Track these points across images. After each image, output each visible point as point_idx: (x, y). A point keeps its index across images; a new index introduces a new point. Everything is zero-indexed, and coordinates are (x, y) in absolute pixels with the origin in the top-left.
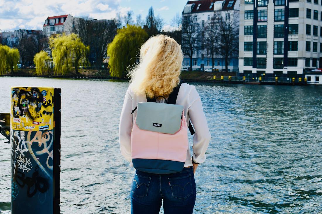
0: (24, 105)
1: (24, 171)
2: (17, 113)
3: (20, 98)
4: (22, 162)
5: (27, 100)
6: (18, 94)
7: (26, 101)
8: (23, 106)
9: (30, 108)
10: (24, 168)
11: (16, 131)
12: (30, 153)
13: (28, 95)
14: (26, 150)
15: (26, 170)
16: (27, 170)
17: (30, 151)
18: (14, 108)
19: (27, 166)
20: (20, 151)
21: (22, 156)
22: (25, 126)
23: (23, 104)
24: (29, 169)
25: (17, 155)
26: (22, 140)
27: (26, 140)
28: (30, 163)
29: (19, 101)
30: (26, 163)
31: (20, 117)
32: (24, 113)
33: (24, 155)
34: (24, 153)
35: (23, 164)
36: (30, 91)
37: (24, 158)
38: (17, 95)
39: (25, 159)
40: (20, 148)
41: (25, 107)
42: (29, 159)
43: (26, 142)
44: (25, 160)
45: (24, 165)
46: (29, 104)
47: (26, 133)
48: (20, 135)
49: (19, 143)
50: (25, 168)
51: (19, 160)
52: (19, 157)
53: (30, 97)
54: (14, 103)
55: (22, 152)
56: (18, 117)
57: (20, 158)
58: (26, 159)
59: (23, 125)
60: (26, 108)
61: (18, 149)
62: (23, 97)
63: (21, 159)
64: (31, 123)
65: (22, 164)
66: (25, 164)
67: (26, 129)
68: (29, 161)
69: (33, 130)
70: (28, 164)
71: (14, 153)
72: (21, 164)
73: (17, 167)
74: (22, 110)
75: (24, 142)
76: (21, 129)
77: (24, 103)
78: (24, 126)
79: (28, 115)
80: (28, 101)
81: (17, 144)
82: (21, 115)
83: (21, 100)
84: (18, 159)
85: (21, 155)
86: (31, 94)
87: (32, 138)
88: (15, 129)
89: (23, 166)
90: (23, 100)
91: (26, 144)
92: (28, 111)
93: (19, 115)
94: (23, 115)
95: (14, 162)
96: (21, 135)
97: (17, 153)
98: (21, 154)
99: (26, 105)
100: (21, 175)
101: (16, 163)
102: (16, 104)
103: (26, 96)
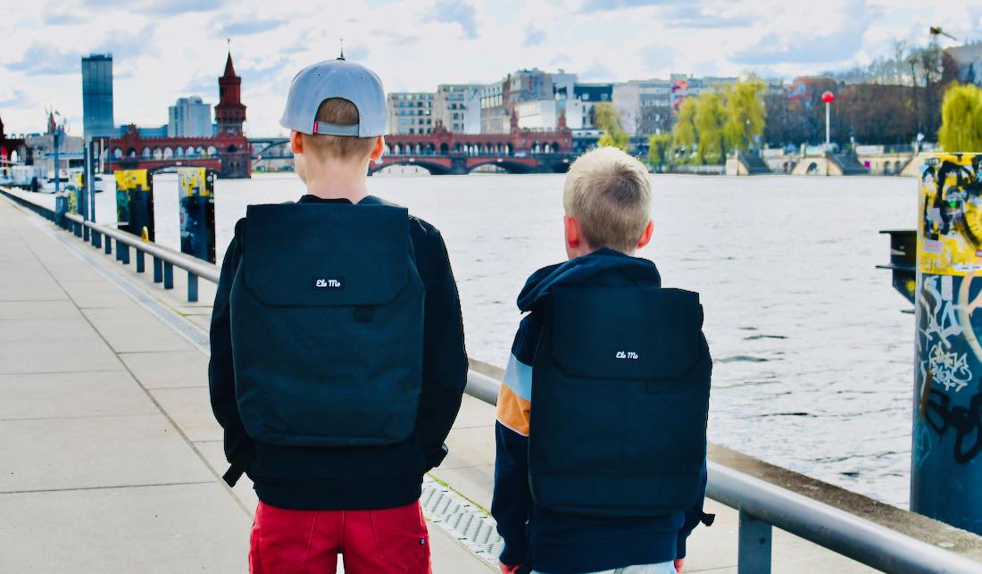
0: (953, 205)
1: (947, 389)
2: (932, 226)
3: (941, 183)
4: (943, 364)
5: (960, 188)
6: (936, 173)
7: (958, 191)
8: (950, 207)
9: (970, 212)
10: (948, 381)
11: (930, 275)
12: (968, 339)
13: (965, 175)
14: (954, 330)
15: (953, 385)
16: (957, 385)
17: (965, 333)
18: (925, 214)
19: (958, 374)
20: (938, 331)
21: (943, 346)
22: (954, 261)
23: (949, 200)
24: (963, 384)
25: (931, 344)
26: (944, 303)
27: (955, 301)
28: (966, 366)
29: (940, 192)
30: (953, 365)
31: (942, 237)
32: (951, 226)
33: (949, 345)
34: (951, 338)
35: (946, 368)
36: (970, 163)
37: (948, 353)
38: (933, 176)
39: (952, 355)
40: (939, 322)
41: (954, 209)
42: (964, 356)
43: (956, 307)
44: (952, 358)
45: (948, 372)
46: (966, 200)
47: (957, 281)
48: (939, 287)
49: (937, 310)
50: (951, 381)
51: (935, 358)
52: (935, 349)
53: (969, 182)
54: (927, 198)
55: (944, 334)
56: (935, 237)
57: (936, 353)
58: (955, 355)
59: (949, 260)
60: (959, 211)
61: (933, 326)
62: (951, 179)
63: (943, 353)
64: (972, 253)
65: (944, 369)
66: (951, 370)
67: (957, 270)
68: (963, 361)
69: (976, 275)
70: (959, 369)
71: (923, 338)
72: (941, 367)
73: (930, 376)
74: (946, 219)
75: (949, 309)
76: (943, 270)
77: (952, 199)
78: (952, 263)
79: (962, 232)
80: (963, 192)
81: (932, 311)
82: (945, 231)
83: (945, 189)
84: (934, 355)
85: (940, 343)
86: (972, 171)
87: (972, 297)
88: (928, 272)
89: (945, 375)
90: (951, 191)
91: (956, 312)
92: (963, 218)
93: (939, 233)
94: (950, 233)
95: (923, 363)
96: (943, 286)
97: (931, 339)
98: (940, 340)
99: (958, 204)
100: (938, 400)
101: (926, 366)
102: (931, 202)
103: (959, 177)
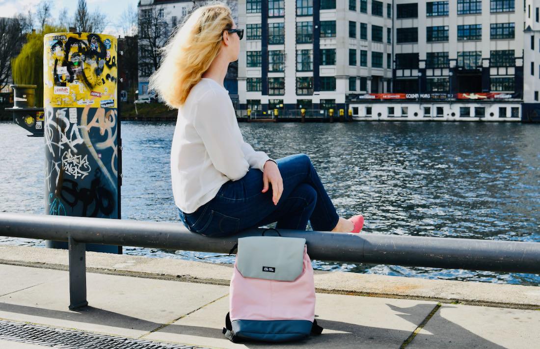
0: (76, 64)
1: (76, 178)
2: (61, 78)
3: (67, 51)
4: (72, 163)
5: (80, 54)
6: (64, 45)
7: (79, 56)
8: (74, 65)
9: (86, 68)
10: (76, 173)
11: (61, 108)
12: (88, 146)
13: (83, 46)
14: (79, 141)
15: (80, 175)
16: (82, 175)
17: (86, 143)
18: (55, 70)
19: (82, 168)
20: (69, 143)
21: (72, 152)
22: (77, 99)
23: (73, 61)
24: (86, 174)
25: (63, 151)
26: (72, 125)
27: (79, 123)
28: (87, 163)
29: (66, 56)
30: (79, 163)
31: (69, 84)
32: (75, 77)
33: (75, 150)
34: (76, 146)
35: (74, 165)
36: (87, 39)
37: (75, 156)
38: (61, 46)
39: (78, 157)
40: (68, 137)
41: (77, 67)
42: (86, 157)
43: (80, 127)
44: (78, 158)
45: (76, 168)
46: (84, 61)
47: (80, 111)
48: (67, 116)
49: (66, 129)
50: (78, 173)
51: (66, 160)
52: (66, 154)
53: (86, 50)
54: (56, 61)
55: (72, 144)
56: (64, 85)
57: (68, 156)
58: (80, 156)
59: (75, 98)
60: (80, 68)
61: (64, 139)
62: (74, 49)
63: (72, 156)
64: (89, 93)
65: (73, 166)
66: (78, 166)
67: (80, 104)
68: (85, 160)
69: (91, 107)
70: (83, 165)
71: (56, 148)
72: (71, 165)
73: (63, 172)
74: (71, 73)
75: (75, 128)
76: (71, 104)
77: (75, 61)
78: (76, 100)
79: (82, 80)
80: (82, 57)
81: (63, 131)
82: (71, 81)
83: (70, 55)
84: (65, 158)
85: (70, 150)
86: (88, 44)
87: (89, 120)
88: (59, 106)
89: (74, 169)
90: (74, 56)
91: (80, 130)
92: (82, 73)
93: (67, 82)
94: (74, 81)
95: (56, 164)
96: (70, 115)
97: (63, 148)
98: (70, 148)
99: (79, 64)
100: (70, 186)
101: (60, 166)
102: (60, 63)
103: (80, 47)
